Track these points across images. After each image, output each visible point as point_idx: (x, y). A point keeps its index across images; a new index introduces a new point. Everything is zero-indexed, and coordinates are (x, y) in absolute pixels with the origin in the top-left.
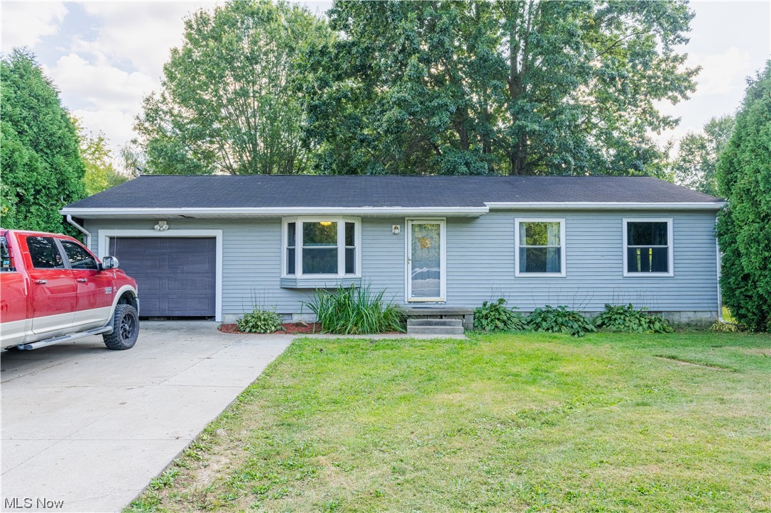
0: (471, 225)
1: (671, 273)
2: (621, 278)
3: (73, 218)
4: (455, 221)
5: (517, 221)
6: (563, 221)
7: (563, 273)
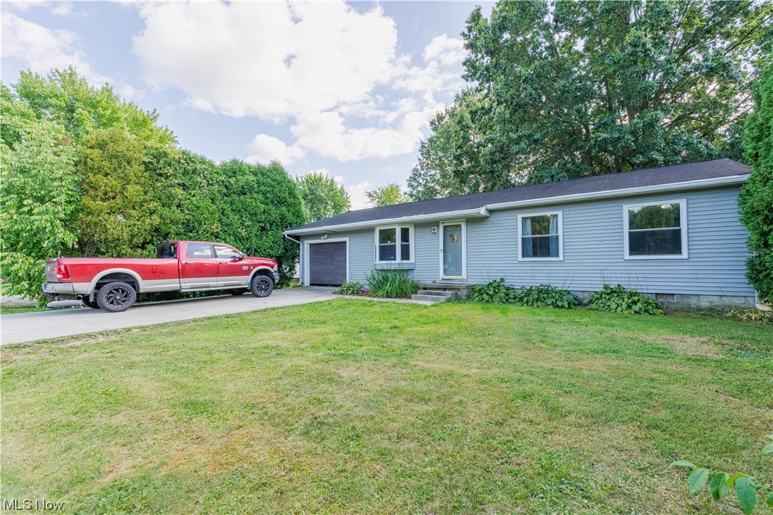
0: (484, 223)
1: (685, 255)
2: (622, 260)
3: (288, 235)
4: (473, 221)
5: (520, 216)
6: (560, 213)
7: (561, 258)
